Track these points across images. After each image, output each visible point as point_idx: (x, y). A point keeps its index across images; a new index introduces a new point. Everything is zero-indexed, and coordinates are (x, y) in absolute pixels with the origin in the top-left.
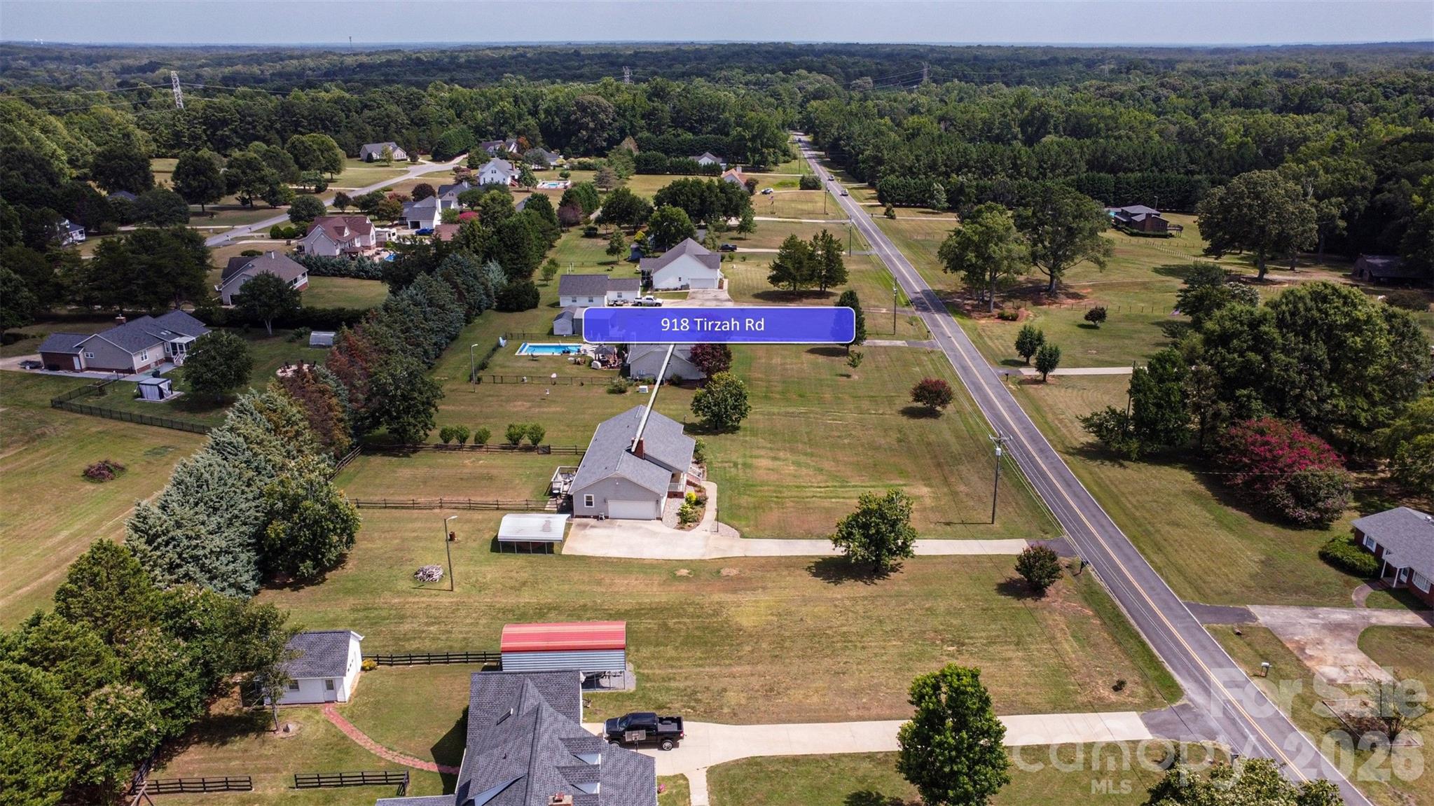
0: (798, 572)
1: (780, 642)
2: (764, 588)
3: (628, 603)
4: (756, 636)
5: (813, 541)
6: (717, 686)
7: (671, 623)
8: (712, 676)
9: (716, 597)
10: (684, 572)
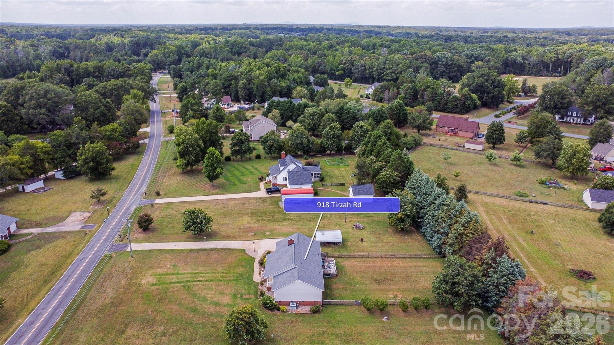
0: (226, 235)
1: (238, 214)
2: (240, 229)
3: (286, 223)
4: (245, 214)
5: (216, 248)
6: (258, 204)
7: (271, 218)
8: (259, 206)
9: (257, 225)
10: (267, 234)
